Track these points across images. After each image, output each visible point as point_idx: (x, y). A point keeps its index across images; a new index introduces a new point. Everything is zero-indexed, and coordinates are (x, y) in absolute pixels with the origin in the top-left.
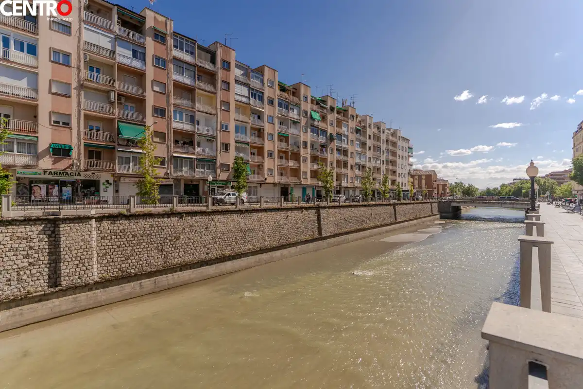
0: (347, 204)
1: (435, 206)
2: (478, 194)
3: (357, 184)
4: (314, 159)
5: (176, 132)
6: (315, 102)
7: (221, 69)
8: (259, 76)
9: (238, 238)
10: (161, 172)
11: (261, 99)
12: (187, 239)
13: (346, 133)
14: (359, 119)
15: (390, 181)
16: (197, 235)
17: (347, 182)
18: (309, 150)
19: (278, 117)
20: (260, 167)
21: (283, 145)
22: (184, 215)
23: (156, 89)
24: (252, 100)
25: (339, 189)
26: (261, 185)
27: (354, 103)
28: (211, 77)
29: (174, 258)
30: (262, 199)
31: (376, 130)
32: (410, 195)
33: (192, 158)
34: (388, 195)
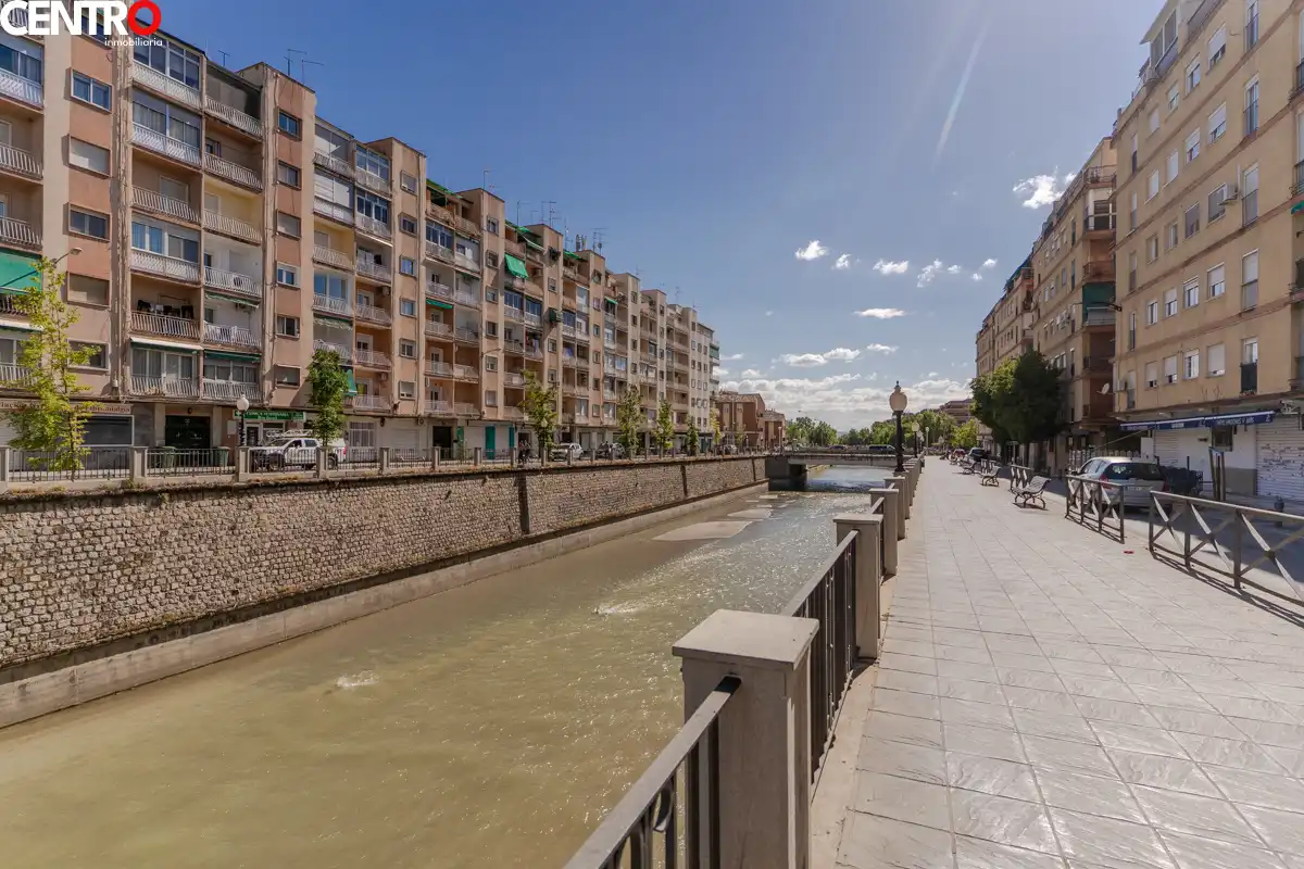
0: (586, 462)
1: (760, 464)
2: (835, 441)
3: (608, 419)
4: (514, 363)
5: (140, 280)
6: (516, 237)
7: (274, 132)
8: (378, 162)
9: (322, 549)
10: (94, 385)
11: (385, 216)
12: (175, 558)
13: (584, 310)
14: (612, 280)
15: (675, 414)
16: (203, 547)
17: (587, 415)
18: (501, 343)
19: (426, 263)
20: (381, 378)
21: (440, 330)
22: (166, 496)
23: (82, 162)
24: (360, 217)
25: (568, 430)
26: (383, 421)
27: (600, 246)
28: (249, 150)
29: (134, 610)
30: (385, 453)
31: (646, 307)
32: (713, 443)
33: (190, 351)
34: (670, 444)
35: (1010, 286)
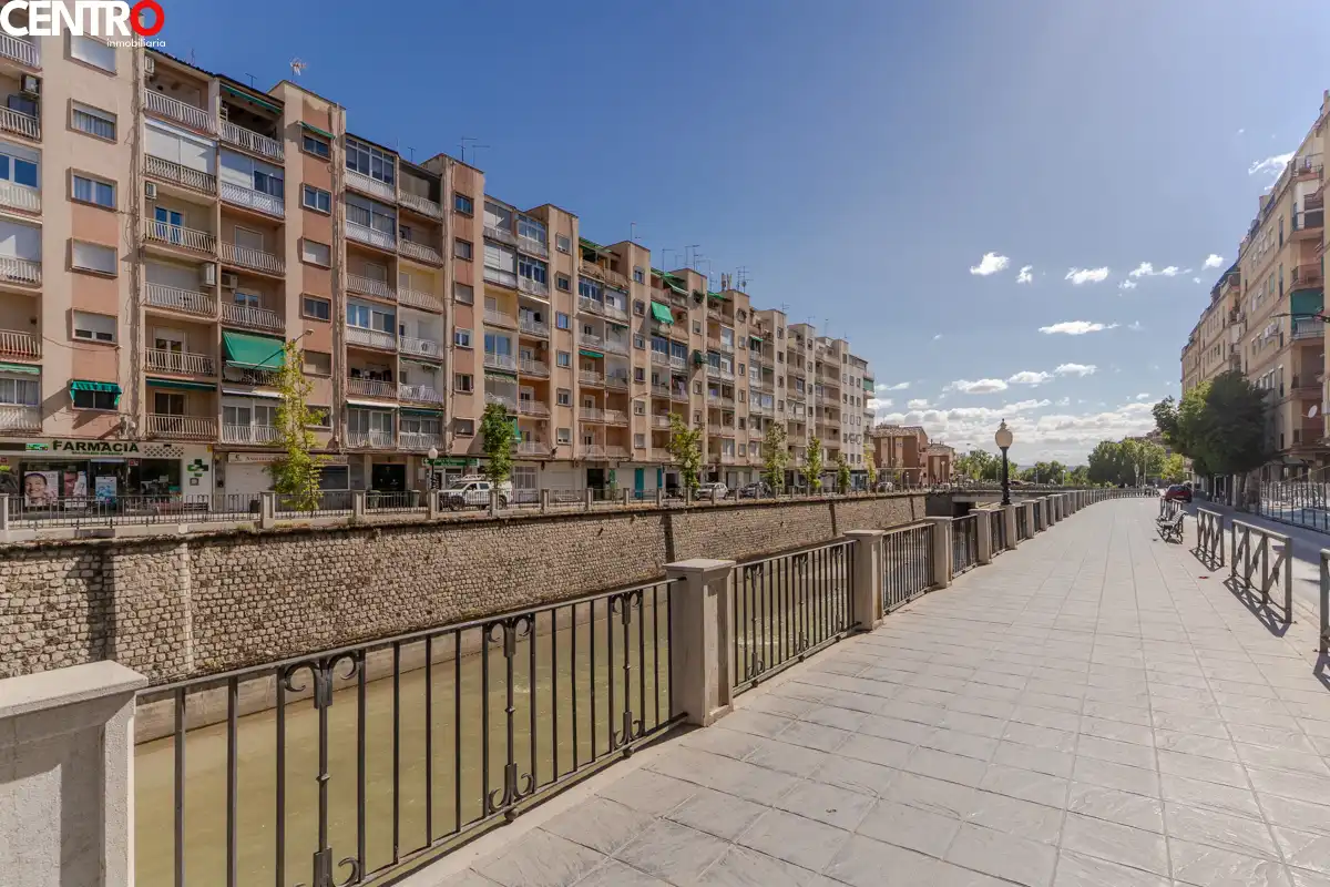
0: (730, 501)
1: (920, 502)
2: (1017, 475)
3: (755, 458)
4: (660, 406)
5: (354, 351)
6: (661, 284)
7: (452, 213)
8: (538, 229)
9: (495, 578)
10: (321, 440)
11: (543, 277)
12: (385, 582)
13: (729, 350)
14: (757, 318)
15: (825, 451)
16: (406, 574)
17: (733, 455)
18: (648, 387)
19: (579, 317)
20: (541, 425)
21: (592, 378)
22: (379, 531)
23: (310, 257)
24: (522, 280)
25: (714, 470)
26: (543, 465)
27: (744, 284)
28: (431, 231)
29: (358, 622)
30: (546, 494)
31: (793, 342)
32: (868, 481)
33: (389, 409)
34: (819, 482)
35: (1216, 292)
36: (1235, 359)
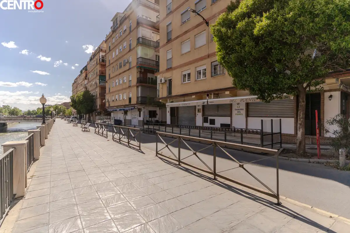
35: (81, 72)
36: (86, 88)
